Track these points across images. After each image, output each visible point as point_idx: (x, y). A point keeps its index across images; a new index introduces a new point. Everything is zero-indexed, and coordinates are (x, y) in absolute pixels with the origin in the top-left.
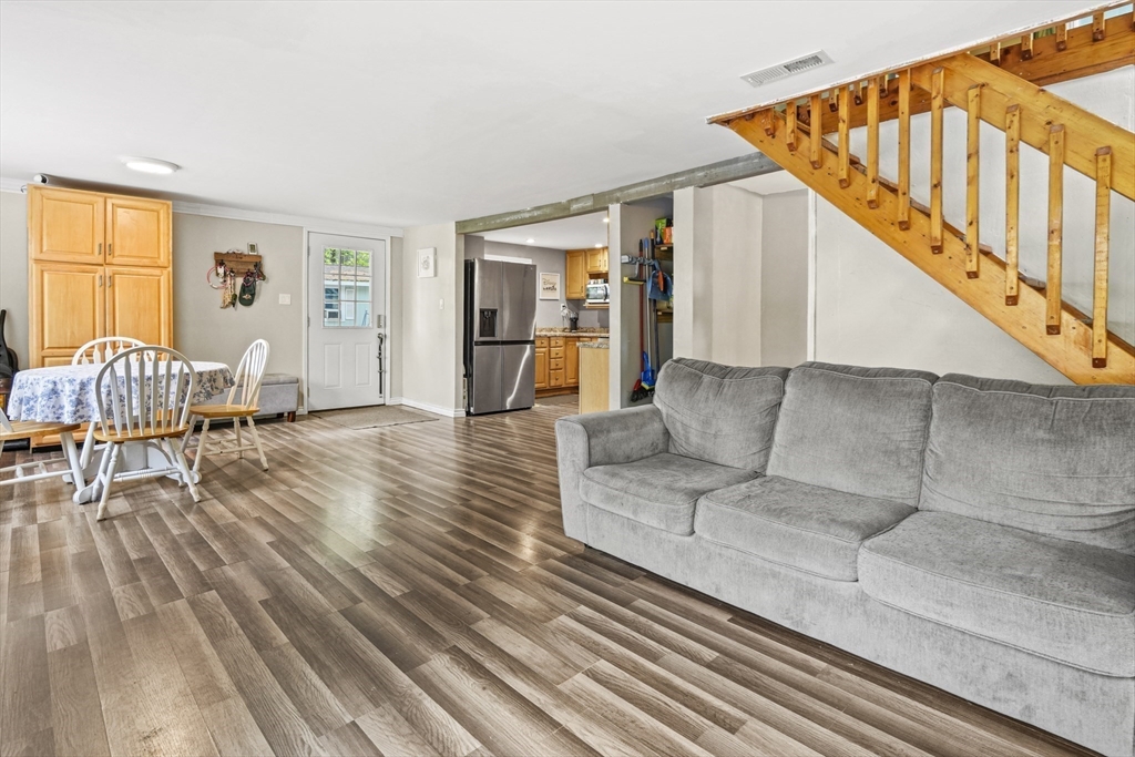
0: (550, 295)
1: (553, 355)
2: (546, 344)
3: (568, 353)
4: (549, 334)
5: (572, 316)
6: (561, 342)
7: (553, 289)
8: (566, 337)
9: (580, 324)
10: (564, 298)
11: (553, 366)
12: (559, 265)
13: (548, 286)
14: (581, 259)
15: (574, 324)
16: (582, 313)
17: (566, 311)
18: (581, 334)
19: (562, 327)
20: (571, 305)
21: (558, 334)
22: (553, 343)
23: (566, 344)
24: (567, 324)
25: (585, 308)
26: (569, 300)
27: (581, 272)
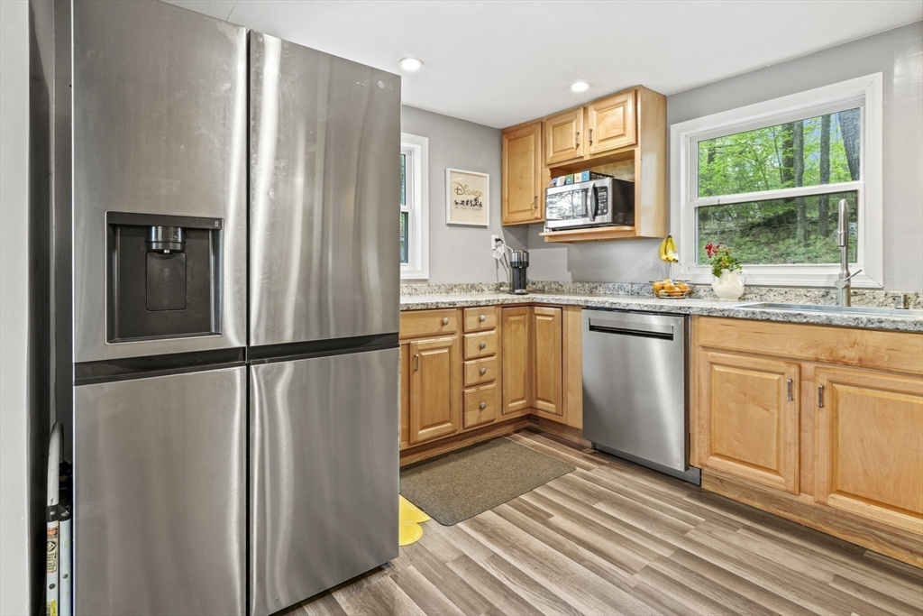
0: (468, 216)
1: (471, 351)
2: (452, 322)
3: (508, 341)
4: (460, 298)
5: (515, 258)
6: (490, 319)
7: (476, 203)
8: (504, 306)
9: (531, 275)
10: (498, 224)
11: (471, 378)
12: (489, 156)
13: (465, 197)
14: (533, 141)
15: (520, 272)
16: (535, 255)
17: (502, 249)
18: (538, 297)
19: (494, 281)
20: (512, 238)
21: (483, 298)
22: (471, 322)
23: (502, 321)
24: (505, 276)
25: (541, 243)
26: (509, 228)
27: (534, 166)
